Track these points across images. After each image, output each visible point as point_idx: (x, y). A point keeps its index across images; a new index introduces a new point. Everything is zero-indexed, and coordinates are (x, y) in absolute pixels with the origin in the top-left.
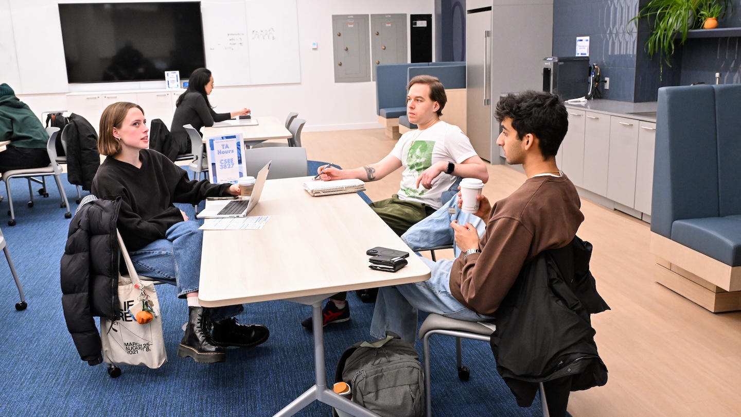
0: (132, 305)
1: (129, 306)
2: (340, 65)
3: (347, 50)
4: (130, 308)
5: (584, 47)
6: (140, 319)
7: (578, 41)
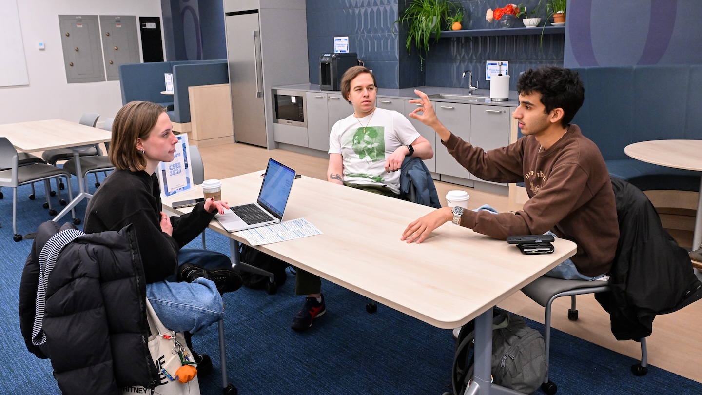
0: (164, 362)
1: (161, 364)
2: (72, 65)
3: (77, 50)
4: (164, 366)
5: (343, 45)
6: (185, 377)
7: (336, 40)
